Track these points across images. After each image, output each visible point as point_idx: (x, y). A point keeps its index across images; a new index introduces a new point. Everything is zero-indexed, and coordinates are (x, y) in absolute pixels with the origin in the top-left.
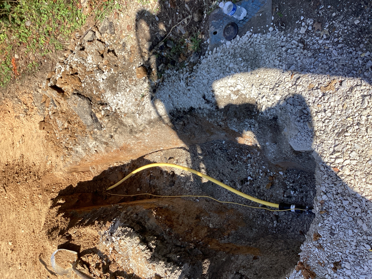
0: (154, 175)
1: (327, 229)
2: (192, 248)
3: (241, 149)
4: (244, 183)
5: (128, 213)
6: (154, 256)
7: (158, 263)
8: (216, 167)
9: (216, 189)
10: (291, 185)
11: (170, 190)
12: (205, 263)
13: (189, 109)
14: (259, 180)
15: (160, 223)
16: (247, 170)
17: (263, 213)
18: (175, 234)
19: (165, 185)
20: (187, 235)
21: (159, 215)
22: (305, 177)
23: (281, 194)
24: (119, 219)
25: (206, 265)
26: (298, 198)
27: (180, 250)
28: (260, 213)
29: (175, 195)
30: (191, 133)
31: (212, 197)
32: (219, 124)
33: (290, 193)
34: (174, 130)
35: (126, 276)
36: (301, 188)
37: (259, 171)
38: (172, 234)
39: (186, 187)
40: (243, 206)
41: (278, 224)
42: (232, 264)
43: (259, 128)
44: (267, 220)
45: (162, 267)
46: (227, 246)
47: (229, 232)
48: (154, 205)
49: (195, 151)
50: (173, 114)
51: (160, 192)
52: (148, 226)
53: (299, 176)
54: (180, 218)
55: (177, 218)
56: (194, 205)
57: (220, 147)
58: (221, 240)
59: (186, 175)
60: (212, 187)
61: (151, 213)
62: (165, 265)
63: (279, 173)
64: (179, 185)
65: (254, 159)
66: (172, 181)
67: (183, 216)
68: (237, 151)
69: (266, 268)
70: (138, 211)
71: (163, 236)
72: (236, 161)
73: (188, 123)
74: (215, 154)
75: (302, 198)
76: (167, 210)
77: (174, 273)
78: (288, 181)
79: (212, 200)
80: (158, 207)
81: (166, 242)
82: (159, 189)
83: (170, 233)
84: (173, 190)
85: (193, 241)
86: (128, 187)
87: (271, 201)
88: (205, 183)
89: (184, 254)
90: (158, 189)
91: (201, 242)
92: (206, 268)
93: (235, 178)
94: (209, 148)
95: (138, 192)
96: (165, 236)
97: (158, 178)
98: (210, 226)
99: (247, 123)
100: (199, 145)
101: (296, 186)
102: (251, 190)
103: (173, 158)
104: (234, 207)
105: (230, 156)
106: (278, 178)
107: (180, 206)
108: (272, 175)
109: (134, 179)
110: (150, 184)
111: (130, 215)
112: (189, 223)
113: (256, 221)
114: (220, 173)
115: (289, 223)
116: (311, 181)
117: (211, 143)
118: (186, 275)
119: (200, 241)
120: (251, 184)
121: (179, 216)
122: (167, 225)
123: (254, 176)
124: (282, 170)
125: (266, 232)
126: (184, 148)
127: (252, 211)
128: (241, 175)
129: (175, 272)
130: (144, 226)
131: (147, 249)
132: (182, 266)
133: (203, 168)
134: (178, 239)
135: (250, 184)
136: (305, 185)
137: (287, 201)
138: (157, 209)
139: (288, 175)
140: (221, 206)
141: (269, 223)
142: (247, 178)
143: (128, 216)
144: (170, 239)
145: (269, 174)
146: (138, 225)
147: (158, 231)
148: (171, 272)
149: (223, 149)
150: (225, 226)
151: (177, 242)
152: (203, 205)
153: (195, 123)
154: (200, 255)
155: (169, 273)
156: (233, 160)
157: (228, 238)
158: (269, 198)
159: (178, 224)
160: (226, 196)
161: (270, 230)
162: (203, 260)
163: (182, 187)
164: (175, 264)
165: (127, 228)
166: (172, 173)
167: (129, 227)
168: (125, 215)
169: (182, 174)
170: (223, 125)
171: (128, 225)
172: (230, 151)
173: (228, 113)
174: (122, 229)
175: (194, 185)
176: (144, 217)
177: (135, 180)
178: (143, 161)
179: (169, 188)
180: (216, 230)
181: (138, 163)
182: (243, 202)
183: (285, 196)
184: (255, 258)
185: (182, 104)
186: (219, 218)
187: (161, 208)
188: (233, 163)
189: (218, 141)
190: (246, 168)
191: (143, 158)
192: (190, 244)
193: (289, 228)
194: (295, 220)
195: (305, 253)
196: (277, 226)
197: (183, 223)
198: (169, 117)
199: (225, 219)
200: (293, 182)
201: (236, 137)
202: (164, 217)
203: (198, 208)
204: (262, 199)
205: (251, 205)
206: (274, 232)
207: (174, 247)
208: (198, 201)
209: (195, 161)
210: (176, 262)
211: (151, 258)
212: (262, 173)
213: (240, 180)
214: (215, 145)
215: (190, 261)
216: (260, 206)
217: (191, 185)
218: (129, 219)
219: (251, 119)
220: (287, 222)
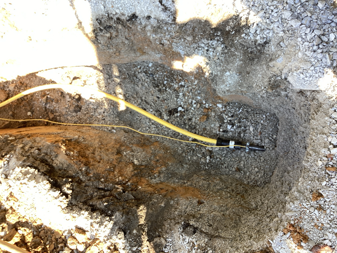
0: (52, 98)
1: (334, 189)
2: (120, 192)
3: (173, 75)
4: (174, 114)
5: (27, 148)
6: (71, 203)
7: (80, 213)
8: (137, 93)
9: (135, 119)
10: (229, 119)
11: (74, 117)
12: (141, 210)
13: (130, 16)
14: (191, 111)
15: (72, 160)
16: (177, 99)
17: (194, 147)
18: (94, 173)
19: (67, 110)
20: (109, 175)
21: (70, 150)
22: (247, 111)
23: (216, 128)
24: (15, 156)
25: (142, 212)
26: (235, 133)
27: (104, 194)
28: (190, 147)
29: (82, 123)
30: (117, 50)
31: (131, 127)
32: (162, 42)
33: (227, 127)
34: (94, 43)
35: (31, 227)
36: (240, 122)
37: (192, 101)
38: (89, 173)
39: (97, 114)
40: (169, 139)
41: (211, 160)
42: (173, 209)
43: (222, 53)
44: (198, 154)
45: (86, 218)
46: (161, 186)
47: (159, 169)
48: (60, 137)
49: (110, 73)
50: (101, 21)
51: (60, 118)
52: (57, 165)
53: (241, 111)
54: (97, 153)
55: (92, 153)
56: (109, 136)
57: (145, 70)
58: (152, 179)
59: (97, 99)
60: (130, 116)
61: (58, 148)
62: (90, 216)
63: (217, 106)
64: (87, 111)
65: (188, 87)
66: (78, 106)
67: (99, 150)
68: (167, 77)
69: (219, 217)
70: (40, 145)
71: (78, 177)
72: (164, 88)
73: (116, 36)
74: (136, 78)
75: (240, 133)
76: (78, 142)
77: (104, 226)
78: (226, 115)
79: (131, 130)
80: (66, 140)
81: (84, 184)
82: (59, 115)
83: (87, 173)
84: (79, 117)
85: (118, 182)
86: (15, 110)
87: (204, 135)
88: (122, 111)
89: (112, 200)
90: (57, 114)
91: (129, 184)
92: (143, 216)
93: (162, 108)
94: (131, 70)
95: (29, 117)
96: (81, 177)
97: (57, 101)
98: (135, 163)
99: (203, 45)
100: (117, 65)
101: (234, 120)
102: (180, 122)
103: (78, 78)
104: (159, 140)
105: (156, 82)
106: (214, 111)
107: (92, 137)
108: (207, 107)
109: (22, 101)
110: (46, 107)
111: (28, 150)
112: (109, 160)
113: (185, 156)
114: (142, 101)
115: (223, 159)
116: (253, 116)
117: (134, 65)
118: (119, 228)
119: (127, 182)
120: (182, 116)
121: (94, 150)
122: (82, 162)
123: (185, 107)
124: (222, 103)
125: (198, 168)
126: (94, 67)
127: (180, 144)
128: (169, 105)
129: (105, 224)
130: (52, 165)
131: (62, 196)
132: (113, 216)
133: (120, 94)
134: (99, 180)
135: (180, 116)
136: (245, 120)
137: (223, 136)
138: (66, 142)
139: (228, 108)
140: (143, 138)
141: (201, 158)
142: (177, 109)
143: (26, 152)
144: (88, 180)
145: (204, 106)
146: (43, 164)
147: (71, 171)
148: (100, 225)
149: (149, 73)
150: (153, 162)
151: (98, 184)
152: (122, 137)
153: (126, 37)
154: (132, 199)
155: (96, 226)
156: (160, 87)
157: (159, 176)
158: (201, 131)
159: (95, 161)
160: (149, 128)
161: (202, 166)
162: (138, 206)
163: (92, 113)
164: (102, 214)
165: (28, 168)
166: (78, 96)
167: (31, 166)
168: (22, 150)
169: (91, 98)
170: (166, 45)
171: (29, 164)
172: (157, 76)
173: (184, 28)
174: (21, 171)
175: (109, 113)
176: (50, 153)
177: (24, 102)
178: (34, 78)
179: (74, 114)
180: (143, 168)
181: (27, 80)
182: (170, 134)
183: (221, 130)
184: (200, 203)
185: (120, 8)
186: (144, 153)
187: (70, 141)
188: (160, 91)
189: (144, 63)
190: (176, 97)
191: (35, 75)
192: (116, 186)
193: (222, 164)
194: (229, 155)
195: (295, 213)
196: (210, 162)
197: (101, 159)
198: (93, 25)
199: (152, 153)
200: (232, 116)
201: (173, 61)
202: (77, 153)
203: (116, 140)
204: (192, 132)
205: (179, 139)
206: (207, 168)
207: (95, 190)
208: (115, 131)
209: (109, 84)
210: (103, 210)
211: (67, 207)
212: (195, 103)
213: (167, 110)
214: (139, 67)
215: (121, 208)
216: (190, 140)
217: (104, 113)
218: (29, 155)
219: (211, 40)
220: (221, 157)
